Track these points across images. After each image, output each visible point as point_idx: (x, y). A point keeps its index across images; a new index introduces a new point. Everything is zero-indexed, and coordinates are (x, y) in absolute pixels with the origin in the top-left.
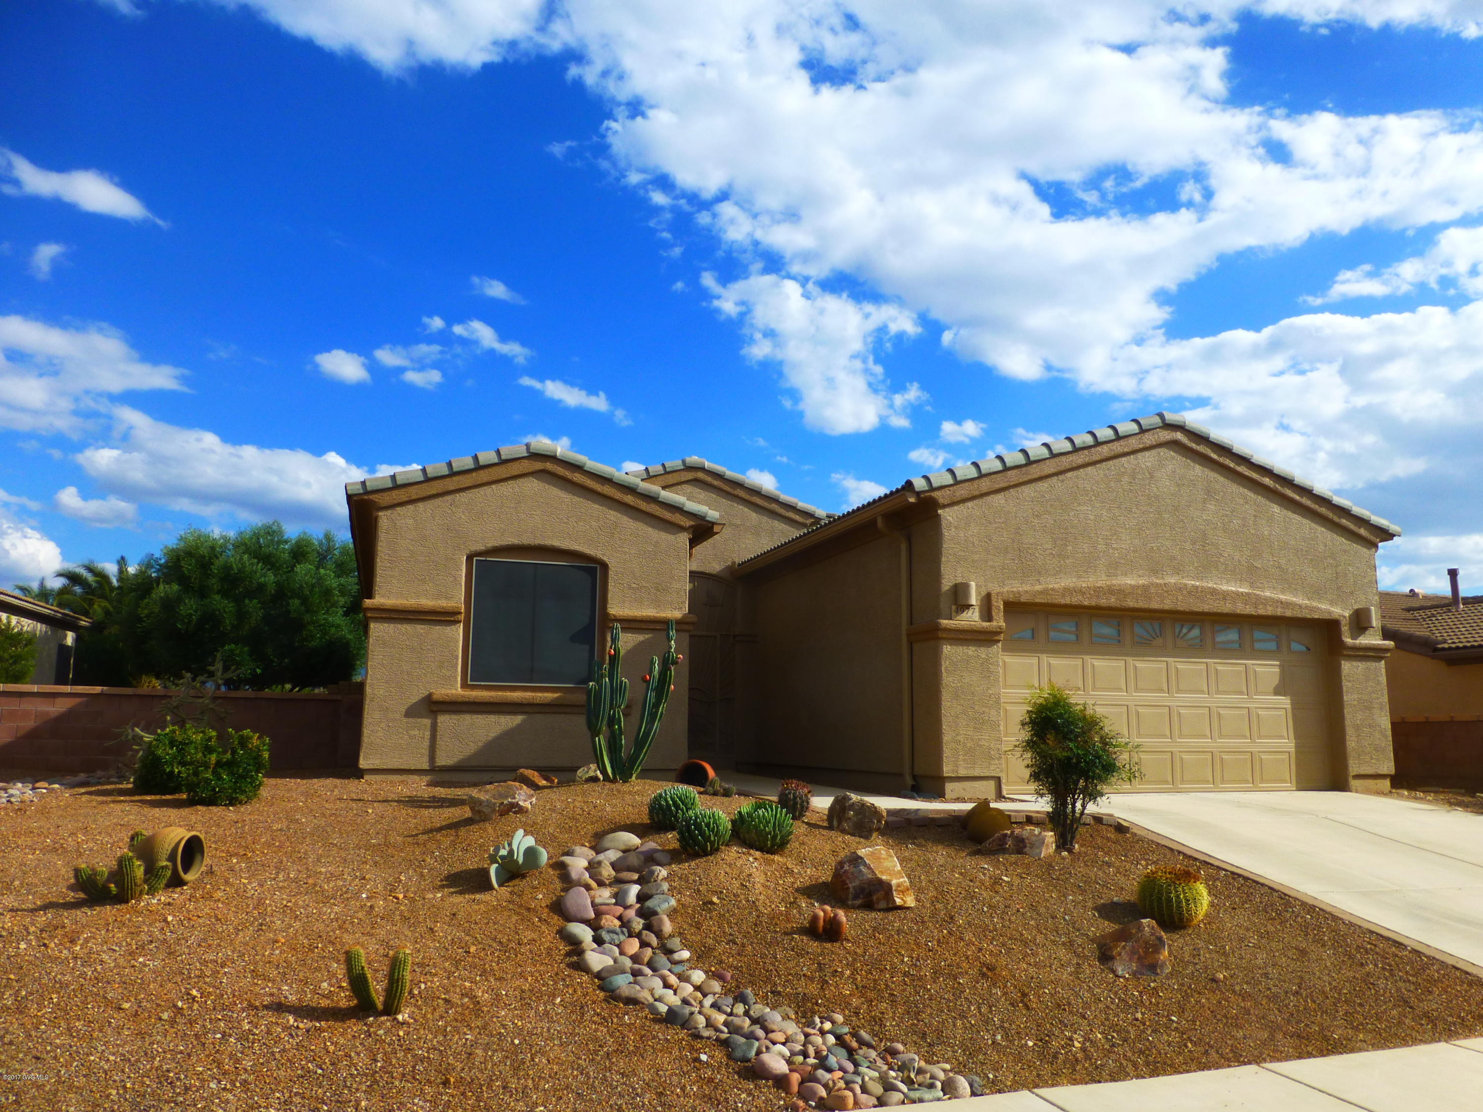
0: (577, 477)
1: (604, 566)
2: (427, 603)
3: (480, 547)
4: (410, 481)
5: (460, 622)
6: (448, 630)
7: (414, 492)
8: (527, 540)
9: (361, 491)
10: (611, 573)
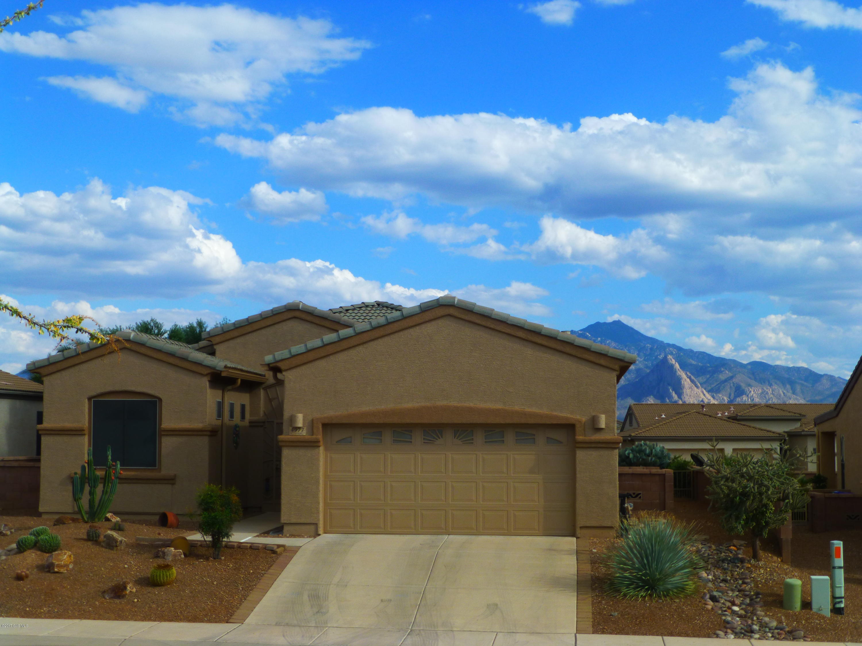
0: (143, 350)
1: (160, 400)
2: (68, 425)
3: (93, 393)
4: (56, 361)
5: (85, 435)
6: (79, 439)
7: (59, 366)
8: (118, 388)
9: (33, 368)
10: (163, 404)
